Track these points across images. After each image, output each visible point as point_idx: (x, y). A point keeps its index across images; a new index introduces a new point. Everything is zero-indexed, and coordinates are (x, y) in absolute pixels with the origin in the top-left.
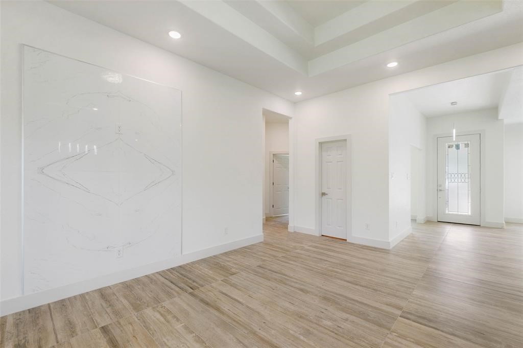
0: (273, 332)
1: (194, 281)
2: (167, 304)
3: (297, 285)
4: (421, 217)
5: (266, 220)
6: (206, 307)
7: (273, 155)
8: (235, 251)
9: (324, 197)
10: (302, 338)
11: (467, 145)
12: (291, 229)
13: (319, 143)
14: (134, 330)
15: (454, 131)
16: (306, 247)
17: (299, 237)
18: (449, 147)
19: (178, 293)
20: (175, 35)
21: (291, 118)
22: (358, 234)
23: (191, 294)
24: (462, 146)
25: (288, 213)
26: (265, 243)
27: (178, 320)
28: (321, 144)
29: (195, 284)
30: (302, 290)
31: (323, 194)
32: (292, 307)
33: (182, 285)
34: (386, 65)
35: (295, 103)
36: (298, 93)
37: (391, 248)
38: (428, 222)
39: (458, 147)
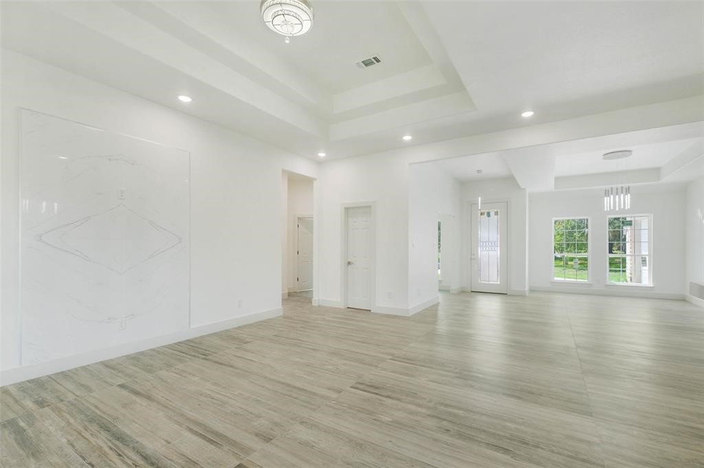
0: (282, 375)
1: (206, 350)
2: (180, 366)
3: (311, 347)
4: (455, 287)
5: (289, 296)
6: (220, 366)
7: (299, 218)
8: (251, 325)
9: (350, 266)
10: (305, 376)
11: (496, 213)
12: (315, 303)
13: (345, 208)
14: (152, 384)
15: (480, 199)
16: (327, 318)
17: (322, 310)
18: (481, 214)
19: (190, 359)
20: (185, 99)
21: (315, 179)
22: (382, 303)
23: (204, 359)
24: (492, 214)
25: (312, 288)
26: (285, 317)
27: (194, 375)
28: (347, 209)
29: (207, 352)
30: (314, 350)
31: (349, 263)
32: (302, 360)
33: (194, 354)
34: (402, 137)
35: (320, 163)
36: (322, 155)
37: (410, 315)
38: (462, 292)
39: (489, 215)
